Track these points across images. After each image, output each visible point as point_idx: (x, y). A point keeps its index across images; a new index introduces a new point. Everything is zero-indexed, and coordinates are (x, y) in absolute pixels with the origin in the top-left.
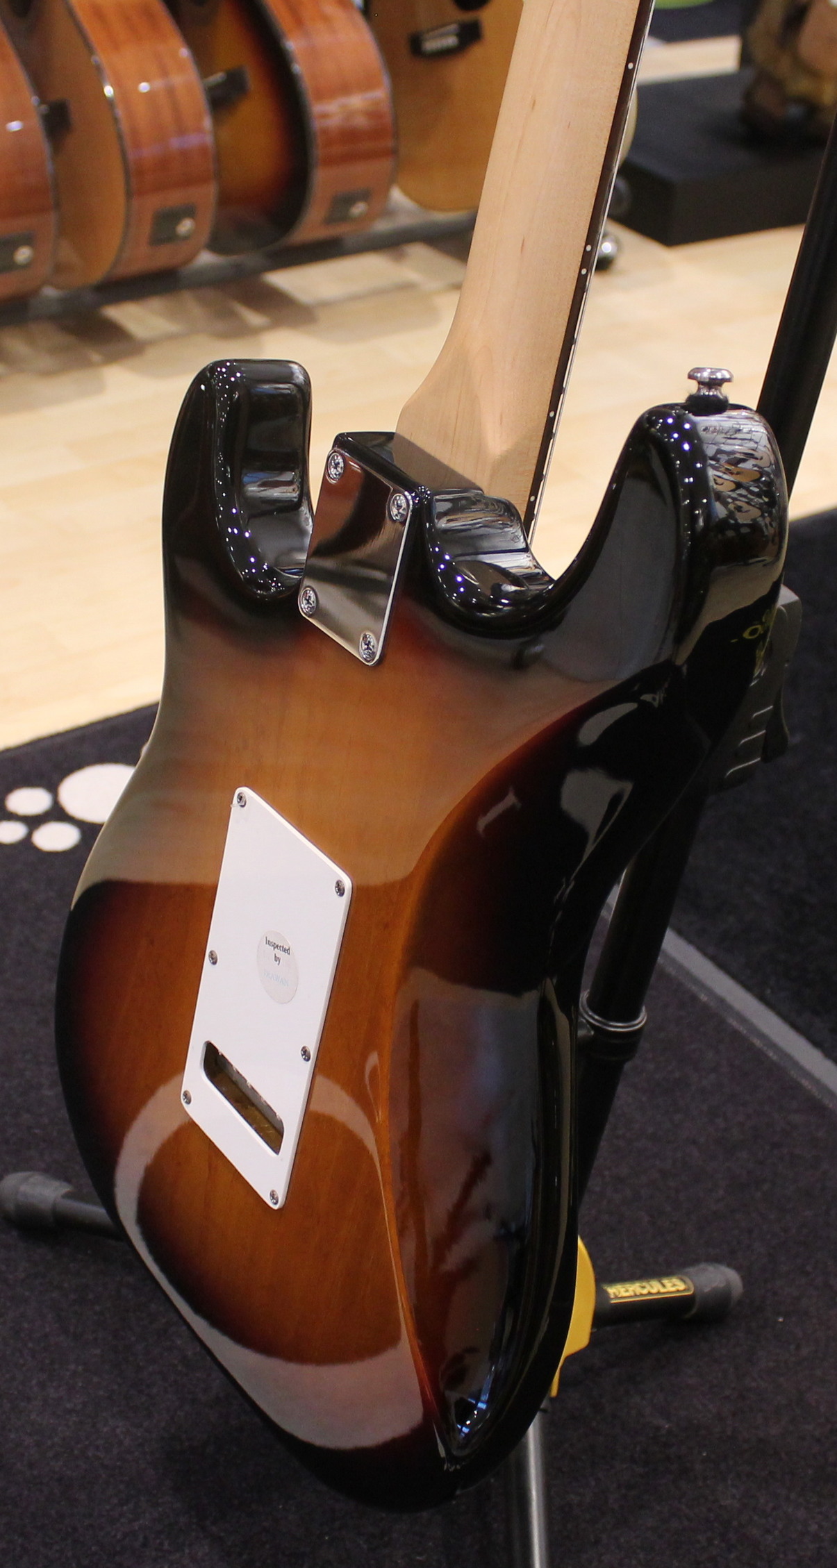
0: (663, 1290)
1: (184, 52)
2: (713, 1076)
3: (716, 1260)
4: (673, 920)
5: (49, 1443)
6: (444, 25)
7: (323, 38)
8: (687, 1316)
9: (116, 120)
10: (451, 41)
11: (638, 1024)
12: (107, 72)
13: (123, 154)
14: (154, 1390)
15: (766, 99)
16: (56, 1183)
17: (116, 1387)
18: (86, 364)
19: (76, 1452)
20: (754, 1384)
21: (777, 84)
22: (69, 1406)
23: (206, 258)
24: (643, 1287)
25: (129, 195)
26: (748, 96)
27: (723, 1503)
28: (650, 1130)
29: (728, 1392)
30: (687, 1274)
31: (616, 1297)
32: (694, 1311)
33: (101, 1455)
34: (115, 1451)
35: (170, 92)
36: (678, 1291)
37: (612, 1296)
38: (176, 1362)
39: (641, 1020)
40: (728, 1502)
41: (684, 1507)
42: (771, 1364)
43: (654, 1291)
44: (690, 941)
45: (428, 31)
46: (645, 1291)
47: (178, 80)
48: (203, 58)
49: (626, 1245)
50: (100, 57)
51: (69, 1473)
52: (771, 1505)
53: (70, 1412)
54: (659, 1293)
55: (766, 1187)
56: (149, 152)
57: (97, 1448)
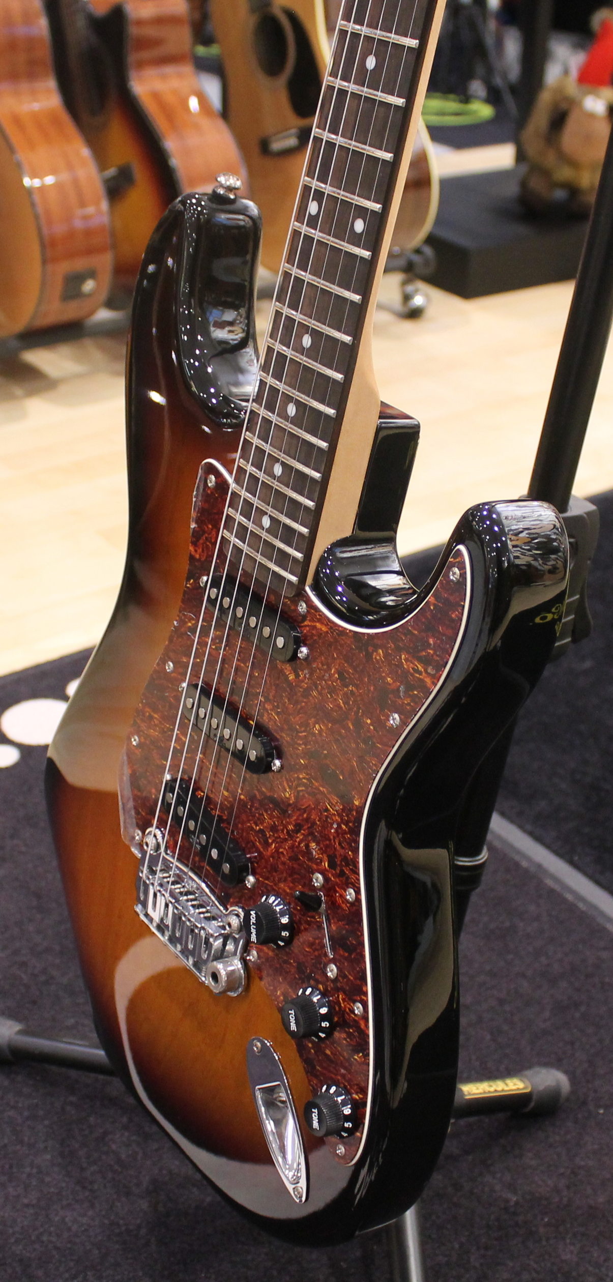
0: (506, 1088)
1: (85, 152)
2: (535, 924)
3: (547, 1065)
4: (497, 806)
5: (11, 1231)
6: (287, 130)
7: (193, 140)
8: (527, 1110)
9: (33, 205)
10: (292, 142)
11: (479, 860)
12: (26, 167)
13: (39, 229)
14: (96, 1187)
15: (537, 184)
16: (10, 1023)
17: (64, 1185)
18: (12, 397)
19: (33, 1238)
20: (583, 1163)
21: (545, 173)
22: (26, 1201)
23: (103, 315)
24: (491, 1086)
25: (44, 262)
26: (524, 184)
27: (564, 1257)
28: (488, 968)
29: (562, 1170)
30: (526, 1076)
31: (469, 1094)
32: (532, 1104)
33: (54, 1239)
34: (66, 1235)
35: (76, 182)
36: (518, 1089)
37: (466, 1093)
38: (112, 1163)
39: (484, 856)
40: (569, 1256)
41: (532, 1263)
42: (596, 1147)
43: (500, 1089)
44: (512, 821)
45: (275, 135)
46: (492, 1089)
47: (81, 173)
48: (101, 156)
49: (474, 1057)
50: (21, 155)
51: (28, 1255)
52: (602, 1258)
53: (27, 1206)
54: (503, 1090)
55: (583, 1009)
56: (59, 229)
57: (50, 1234)
